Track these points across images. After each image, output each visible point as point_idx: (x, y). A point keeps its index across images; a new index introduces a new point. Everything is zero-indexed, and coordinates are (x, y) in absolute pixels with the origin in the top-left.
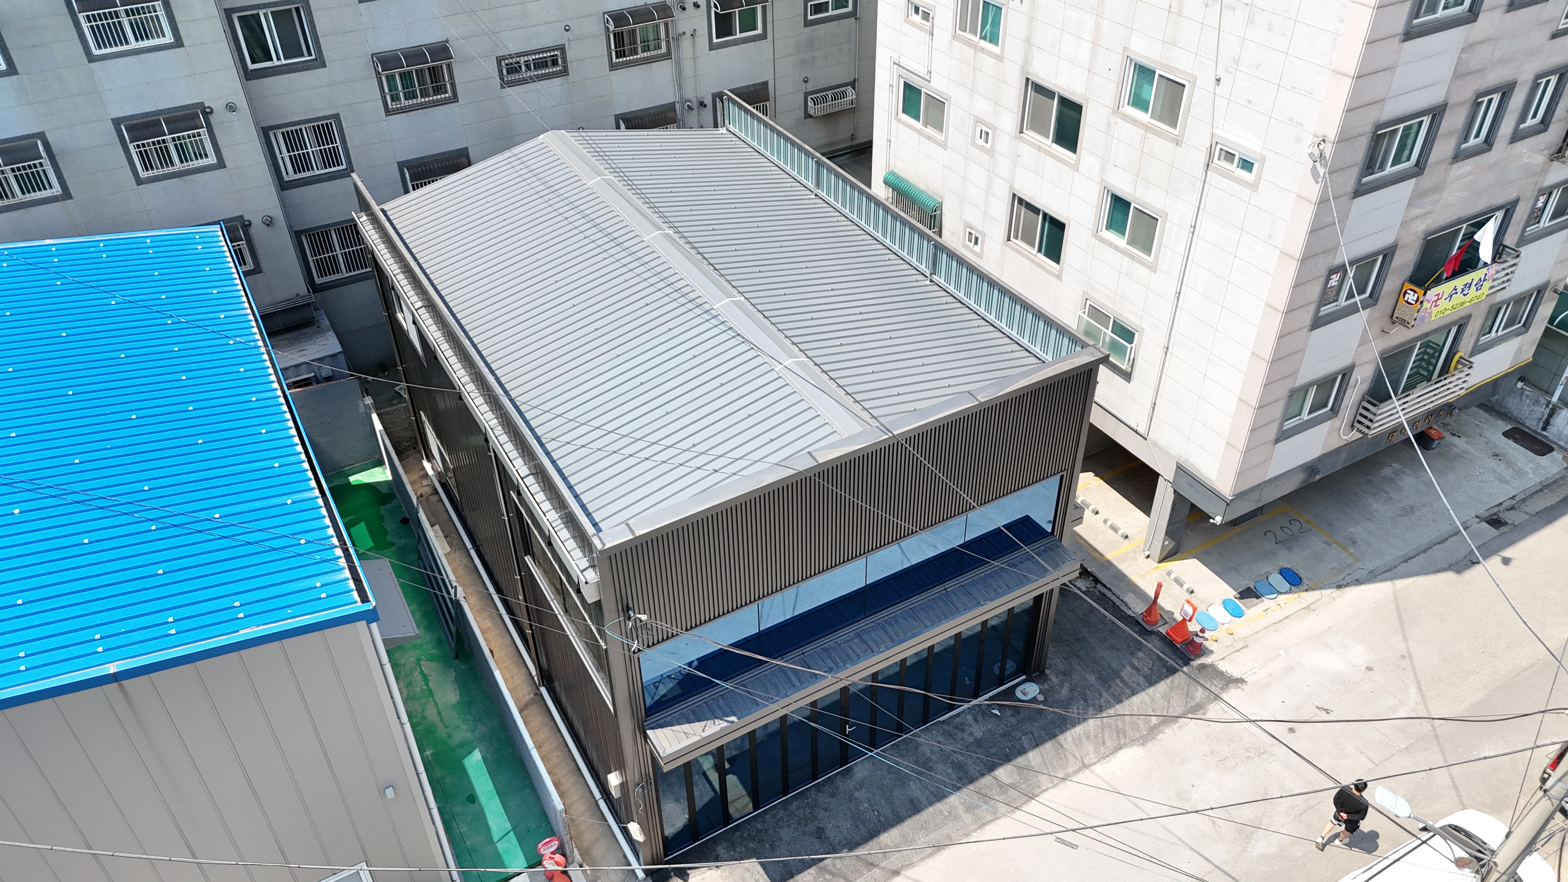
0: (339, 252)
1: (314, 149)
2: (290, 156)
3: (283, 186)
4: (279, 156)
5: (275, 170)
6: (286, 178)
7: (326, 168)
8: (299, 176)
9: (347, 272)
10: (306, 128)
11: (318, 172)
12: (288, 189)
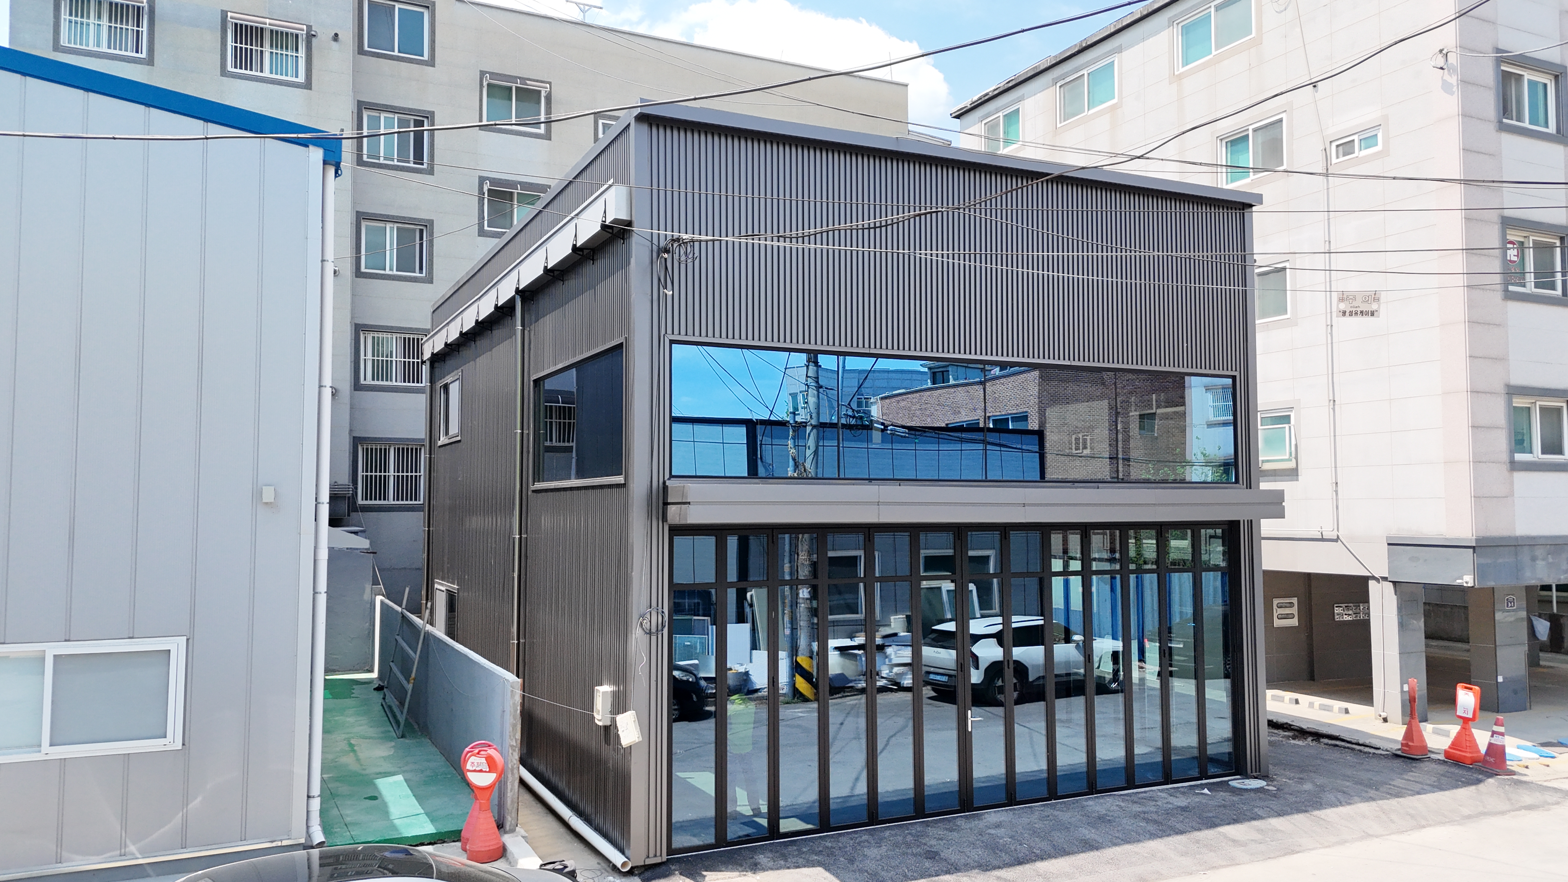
0: (392, 473)
1: (398, 359)
2: (373, 360)
3: (357, 386)
4: (362, 357)
5: (355, 368)
6: (362, 381)
7: (405, 381)
8: (376, 383)
9: (394, 500)
10: (396, 338)
11: (395, 384)
12: (361, 390)
